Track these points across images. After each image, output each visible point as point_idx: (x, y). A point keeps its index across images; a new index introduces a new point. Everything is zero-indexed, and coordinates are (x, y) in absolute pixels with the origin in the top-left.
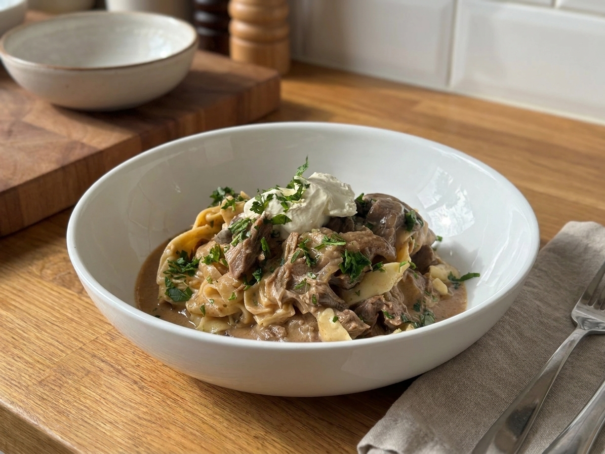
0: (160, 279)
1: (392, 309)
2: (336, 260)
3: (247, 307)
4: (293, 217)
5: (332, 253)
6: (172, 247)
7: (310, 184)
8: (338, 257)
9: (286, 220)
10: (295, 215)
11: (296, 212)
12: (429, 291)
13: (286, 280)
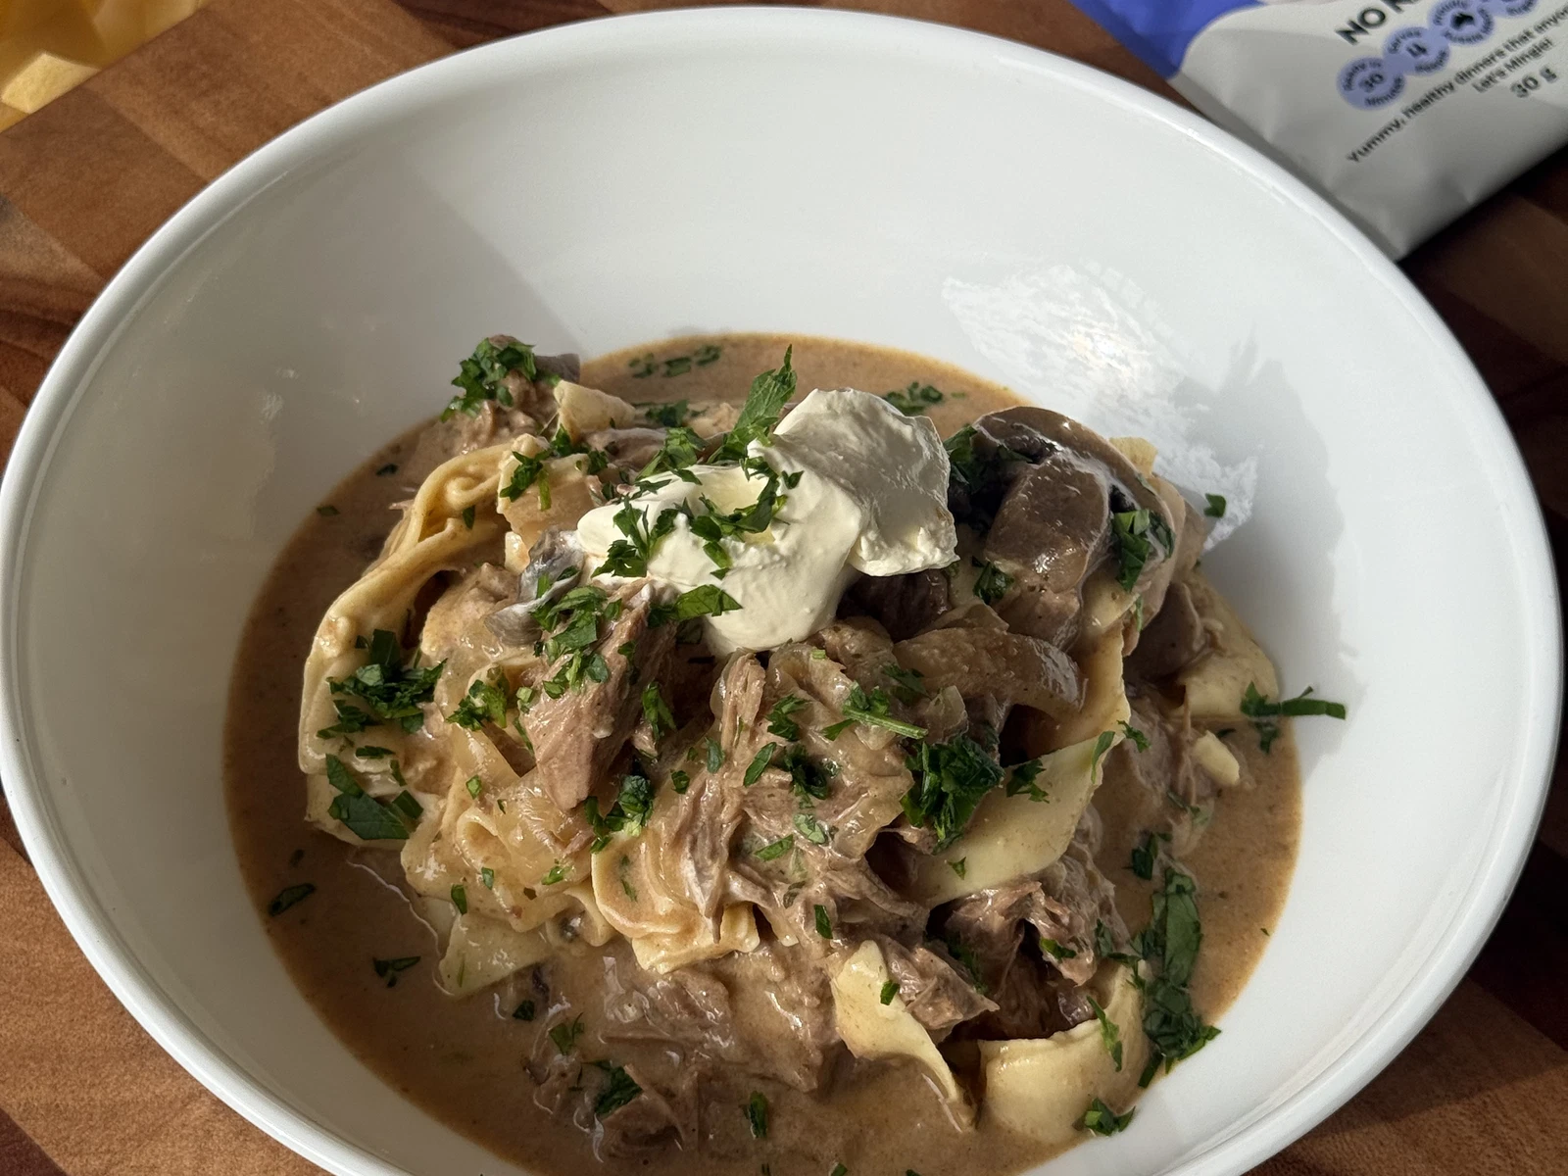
0: (311, 753)
1: (1070, 928)
2: (890, 782)
3: (604, 908)
4: (745, 594)
5: (877, 755)
6: (343, 625)
7: (802, 473)
8: (895, 773)
9: (723, 603)
10: (752, 587)
11: (755, 579)
12: (1181, 793)
13: (728, 831)
